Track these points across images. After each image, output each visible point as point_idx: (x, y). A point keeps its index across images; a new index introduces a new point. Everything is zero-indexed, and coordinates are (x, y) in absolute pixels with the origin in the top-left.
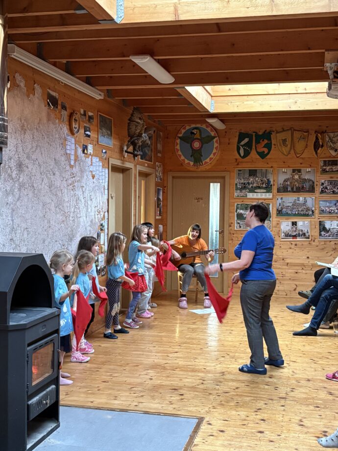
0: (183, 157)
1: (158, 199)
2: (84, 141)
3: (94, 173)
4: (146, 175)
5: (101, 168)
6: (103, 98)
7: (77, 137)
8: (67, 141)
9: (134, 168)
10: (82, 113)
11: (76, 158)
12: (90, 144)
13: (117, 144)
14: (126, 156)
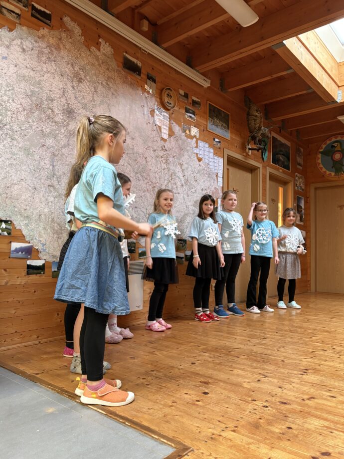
0: (324, 170)
1: (299, 207)
2: (186, 121)
3: (201, 157)
4: (284, 183)
5: (212, 155)
6: (209, 85)
7: (172, 113)
8: (157, 112)
9: (263, 169)
10: (181, 93)
11: (171, 133)
12: (195, 126)
13: (238, 139)
14: (250, 154)
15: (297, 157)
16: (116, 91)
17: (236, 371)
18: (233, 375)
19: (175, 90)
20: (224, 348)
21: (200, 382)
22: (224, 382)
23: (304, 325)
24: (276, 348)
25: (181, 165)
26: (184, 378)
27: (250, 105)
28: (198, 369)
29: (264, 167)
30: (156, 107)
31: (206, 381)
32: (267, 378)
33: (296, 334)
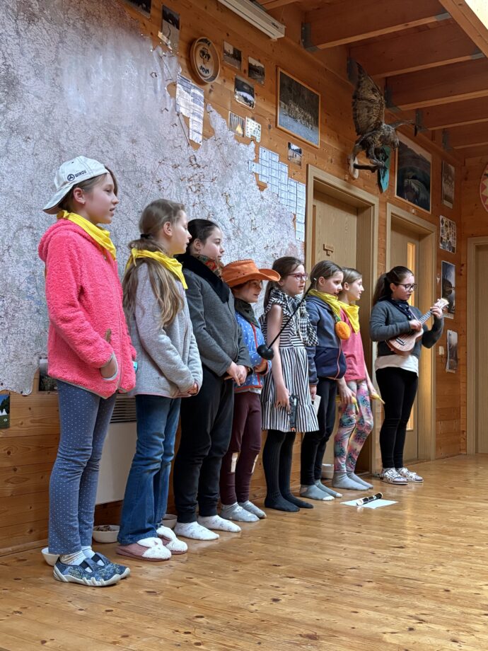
1: (446, 283)
2: (236, 109)
3: (264, 180)
4: (418, 236)
5: (284, 177)
6: (283, 36)
7: (210, 91)
8: (179, 88)
9: (380, 206)
10: (227, 50)
11: (208, 132)
12: (253, 119)
13: (334, 147)
14: (356, 176)
15: (443, 184)
16: (102, 42)
17: (363, 613)
18: (361, 620)
19: (215, 43)
20: (328, 568)
21: (301, 635)
22: (346, 634)
23: (471, 520)
24: (428, 567)
25: (227, 197)
26: (266, 629)
27: (360, 78)
28: (288, 610)
29: (383, 204)
30: (179, 78)
31: (310, 633)
32: (425, 625)
33: (459, 539)
